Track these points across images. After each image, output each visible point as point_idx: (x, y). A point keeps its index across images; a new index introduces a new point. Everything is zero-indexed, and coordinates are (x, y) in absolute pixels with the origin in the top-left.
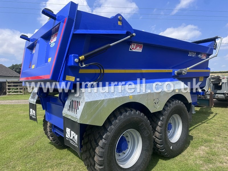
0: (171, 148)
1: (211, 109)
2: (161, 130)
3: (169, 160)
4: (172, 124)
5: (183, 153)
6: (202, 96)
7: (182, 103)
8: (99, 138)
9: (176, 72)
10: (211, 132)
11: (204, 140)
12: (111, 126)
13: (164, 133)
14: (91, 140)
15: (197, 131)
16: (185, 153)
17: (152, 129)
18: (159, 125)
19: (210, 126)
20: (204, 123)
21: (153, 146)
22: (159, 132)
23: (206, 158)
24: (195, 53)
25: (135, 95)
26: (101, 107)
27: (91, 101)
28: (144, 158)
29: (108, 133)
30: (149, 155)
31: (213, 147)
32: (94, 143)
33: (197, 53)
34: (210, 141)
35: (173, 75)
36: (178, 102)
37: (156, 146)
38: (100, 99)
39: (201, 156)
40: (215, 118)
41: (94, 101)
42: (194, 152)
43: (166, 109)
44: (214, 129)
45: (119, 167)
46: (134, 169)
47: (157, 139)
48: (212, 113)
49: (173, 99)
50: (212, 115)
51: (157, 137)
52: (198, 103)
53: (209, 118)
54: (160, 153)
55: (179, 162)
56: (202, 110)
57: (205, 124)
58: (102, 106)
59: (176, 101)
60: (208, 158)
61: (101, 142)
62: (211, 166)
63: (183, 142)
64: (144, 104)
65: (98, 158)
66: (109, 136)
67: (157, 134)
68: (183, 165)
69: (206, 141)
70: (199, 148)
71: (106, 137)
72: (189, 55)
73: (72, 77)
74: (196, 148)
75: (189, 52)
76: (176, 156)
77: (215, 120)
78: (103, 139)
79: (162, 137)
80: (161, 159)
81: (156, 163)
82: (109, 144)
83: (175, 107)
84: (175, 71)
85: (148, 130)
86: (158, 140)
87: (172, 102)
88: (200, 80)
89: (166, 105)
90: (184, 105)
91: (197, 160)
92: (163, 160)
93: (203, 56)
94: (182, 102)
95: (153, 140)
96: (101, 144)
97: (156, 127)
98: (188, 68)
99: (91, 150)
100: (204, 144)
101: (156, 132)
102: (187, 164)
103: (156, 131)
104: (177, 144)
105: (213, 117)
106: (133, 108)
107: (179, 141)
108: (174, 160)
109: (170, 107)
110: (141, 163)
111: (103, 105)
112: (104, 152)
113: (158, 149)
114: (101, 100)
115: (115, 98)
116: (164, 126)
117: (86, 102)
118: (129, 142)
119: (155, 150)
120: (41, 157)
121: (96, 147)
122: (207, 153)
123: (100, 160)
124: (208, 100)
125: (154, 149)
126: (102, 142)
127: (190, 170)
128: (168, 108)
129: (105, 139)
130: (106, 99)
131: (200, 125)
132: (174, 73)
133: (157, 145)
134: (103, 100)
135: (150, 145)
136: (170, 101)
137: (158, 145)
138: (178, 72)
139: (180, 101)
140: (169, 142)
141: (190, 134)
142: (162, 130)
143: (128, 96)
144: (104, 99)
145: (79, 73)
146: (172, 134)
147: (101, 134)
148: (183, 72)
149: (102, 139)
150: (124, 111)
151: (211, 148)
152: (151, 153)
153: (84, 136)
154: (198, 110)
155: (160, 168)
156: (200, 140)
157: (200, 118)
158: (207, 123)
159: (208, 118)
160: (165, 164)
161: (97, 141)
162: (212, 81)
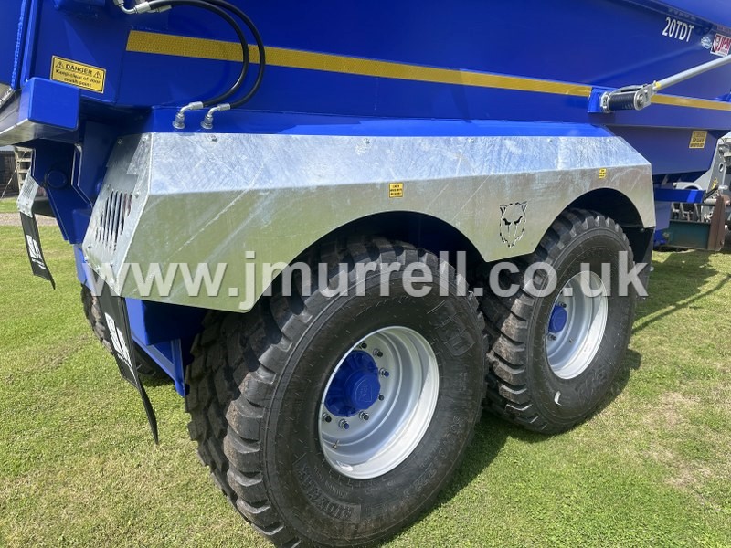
0: (556, 400)
1: (710, 258)
2: (521, 330)
3: (542, 440)
4: (567, 309)
5: (601, 417)
6: (684, 212)
7: (617, 227)
8: (243, 365)
9: (606, 97)
10: (707, 341)
11: (682, 369)
12: (298, 313)
13: (533, 345)
14: (214, 368)
15: (655, 335)
16: (605, 416)
17: (483, 325)
18: (515, 311)
19: (704, 320)
20: (684, 305)
21: (482, 395)
22: (513, 338)
23: (687, 441)
24: (692, 27)
25: (415, 182)
26: (240, 228)
27: (185, 195)
28: (442, 440)
29: (283, 342)
30: (466, 428)
31: (713, 395)
32: (222, 384)
33: (696, 27)
34: (705, 374)
35: (591, 110)
36: (603, 223)
37: (496, 390)
38: (236, 188)
39: (669, 429)
40: (725, 290)
41: (201, 194)
42: (641, 412)
43: (551, 250)
44: (720, 329)
45: (336, 474)
46: (400, 481)
47: (501, 364)
48: (713, 273)
49: (583, 211)
50: (712, 282)
51: (504, 357)
52: (666, 235)
53: (705, 289)
54: (513, 415)
55: (581, 451)
56: (675, 261)
57: (686, 311)
58: (248, 221)
59: (595, 218)
60: (695, 439)
61: (249, 380)
62: (707, 471)
63: (605, 378)
64: (457, 226)
65: (235, 443)
66: (288, 353)
67: (504, 346)
68: (599, 463)
69: (688, 374)
70: (663, 399)
71: (271, 359)
72: (664, 33)
73: (88, 68)
74: (650, 396)
75: (668, 19)
76: (572, 427)
77: (723, 296)
78: (260, 369)
79: (524, 360)
80: (514, 436)
81: (494, 451)
82: (287, 390)
83: (587, 243)
84: (601, 94)
85: (467, 329)
86: (506, 368)
87: (579, 223)
88: (692, 142)
89: (552, 233)
90: (625, 237)
91: (652, 446)
92: (522, 439)
93: (718, 42)
94: (616, 222)
95: (484, 371)
96: (251, 388)
97: (501, 320)
98: (658, 85)
99: (212, 410)
100: (681, 382)
101: (500, 339)
102: (613, 461)
103: (499, 333)
104: (582, 385)
105: (719, 287)
106: (407, 241)
107: (590, 373)
108: (562, 441)
109: (566, 243)
110: (432, 459)
111: (252, 216)
112: (260, 422)
113: (506, 401)
114: (239, 192)
115: (318, 187)
116: (535, 315)
117: (152, 198)
118: (386, 374)
119: (493, 404)
120: (73, 409)
121: (229, 399)
122: (694, 421)
123: (244, 455)
124: (707, 226)
125: (487, 403)
126: (254, 380)
127: (624, 484)
128: (561, 245)
129: (267, 369)
130: (266, 191)
131: (667, 314)
132: (598, 101)
133: (503, 389)
134: (253, 194)
135: (471, 391)
136: (570, 215)
137: (504, 387)
138: (613, 97)
139: (608, 221)
140: (551, 375)
141: (630, 347)
142: (527, 330)
143: (383, 185)
144: (257, 187)
145: (128, 49)
146: (566, 344)
147: (254, 348)
148: (637, 97)
149: (256, 369)
150: (365, 251)
151: (708, 401)
152: (473, 417)
153: (193, 348)
154: (662, 261)
155: (507, 472)
156: (667, 369)
157: (668, 289)
158: (695, 308)
159: (699, 291)
160: (526, 455)
161: (235, 374)
162: (727, 158)
